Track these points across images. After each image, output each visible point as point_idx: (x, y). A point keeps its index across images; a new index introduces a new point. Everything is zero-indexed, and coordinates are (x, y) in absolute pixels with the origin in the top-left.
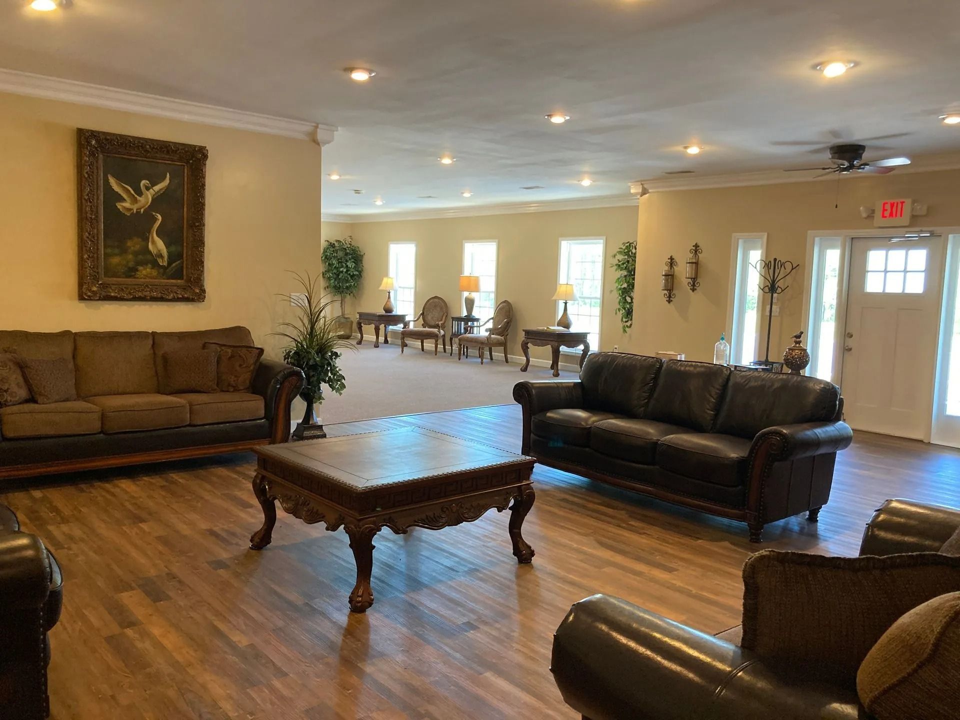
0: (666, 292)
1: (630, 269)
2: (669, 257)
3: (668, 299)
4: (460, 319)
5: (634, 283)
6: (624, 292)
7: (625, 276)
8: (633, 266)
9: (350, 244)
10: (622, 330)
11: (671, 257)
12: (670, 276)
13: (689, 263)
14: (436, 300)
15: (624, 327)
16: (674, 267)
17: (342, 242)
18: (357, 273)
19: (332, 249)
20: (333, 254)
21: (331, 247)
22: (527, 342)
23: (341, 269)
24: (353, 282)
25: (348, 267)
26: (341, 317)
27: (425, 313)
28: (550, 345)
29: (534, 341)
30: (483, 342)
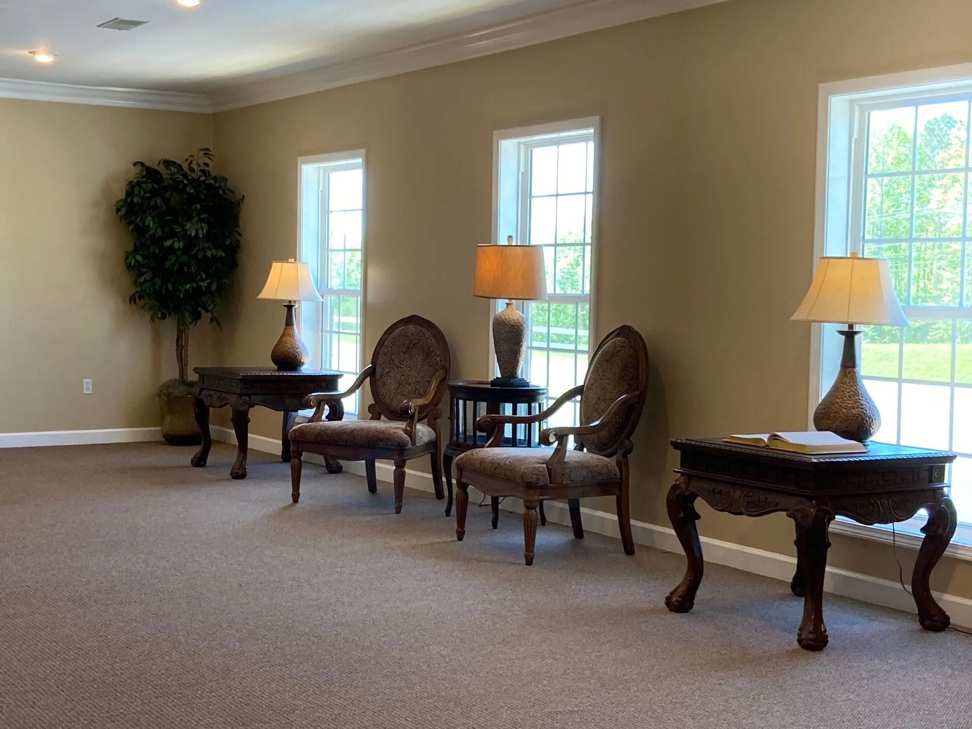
4: (474, 393)
9: (203, 171)
14: (411, 328)
17: (180, 168)
18: (221, 253)
19: (150, 186)
20: (150, 199)
21: (149, 181)
22: (687, 493)
23: (168, 243)
24: (209, 281)
25: (186, 236)
26: (176, 380)
27: (379, 371)
28: (785, 513)
29: (714, 489)
30: (530, 480)
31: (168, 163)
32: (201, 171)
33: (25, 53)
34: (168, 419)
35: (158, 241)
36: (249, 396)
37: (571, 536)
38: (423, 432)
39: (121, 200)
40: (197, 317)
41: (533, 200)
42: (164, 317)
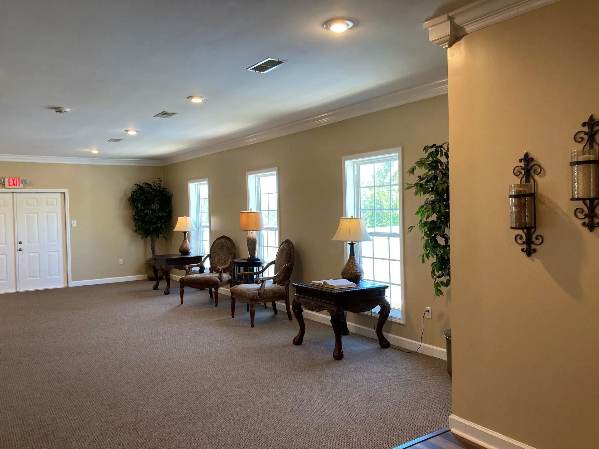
0: (520, 232)
1: (440, 190)
2: (522, 157)
3: (525, 247)
4: (240, 264)
5: (448, 213)
6: (433, 228)
7: (433, 202)
8: (445, 185)
10: (434, 290)
11: (526, 155)
12: (528, 198)
13: (579, 163)
14: (223, 240)
15: (437, 285)
16: (536, 177)
17: (150, 185)
18: (165, 214)
19: (140, 192)
20: (140, 197)
21: (140, 190)
22: (298, 303)
23: (146, 212)
24: (161, 224)
25: (152, 209)
26: (152, 258)
27: (212, 255)
28: (327, 310)
29: (306, 302)
30: (252, 297)
31: (146, 184)
32: (158, 186)
33: (88, 150)
34: (149, 272)
35: (143, 211)
36: (170, 265)
37: (273, 313)
38: (226, 277)
39: (130, 198)
40: (158, 236)
41: (261, 195)
42: (146, 237)
